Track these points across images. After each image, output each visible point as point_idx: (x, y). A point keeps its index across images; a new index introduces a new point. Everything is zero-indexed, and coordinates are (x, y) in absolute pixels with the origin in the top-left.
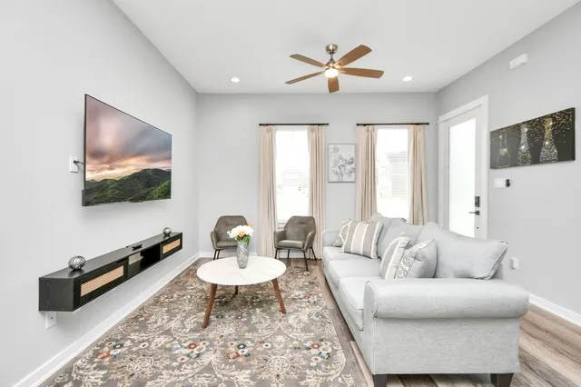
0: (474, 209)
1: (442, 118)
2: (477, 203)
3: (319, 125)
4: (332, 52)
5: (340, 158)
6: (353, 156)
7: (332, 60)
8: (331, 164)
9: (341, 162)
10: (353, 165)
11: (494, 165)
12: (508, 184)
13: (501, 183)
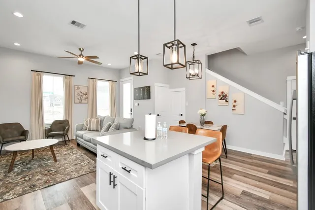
0: (130, 112)
1: (121, 80)
2: (131, 111)
3: (70, 76)
4: (81, 51)
5: (81, 92)
6: (87, 92)
7: (81, 54)
8: (76, 95)
9: (81, 94)
10: (87, 96)
11: (135, 99)
12: (138, 105)
13: (136, 104)
